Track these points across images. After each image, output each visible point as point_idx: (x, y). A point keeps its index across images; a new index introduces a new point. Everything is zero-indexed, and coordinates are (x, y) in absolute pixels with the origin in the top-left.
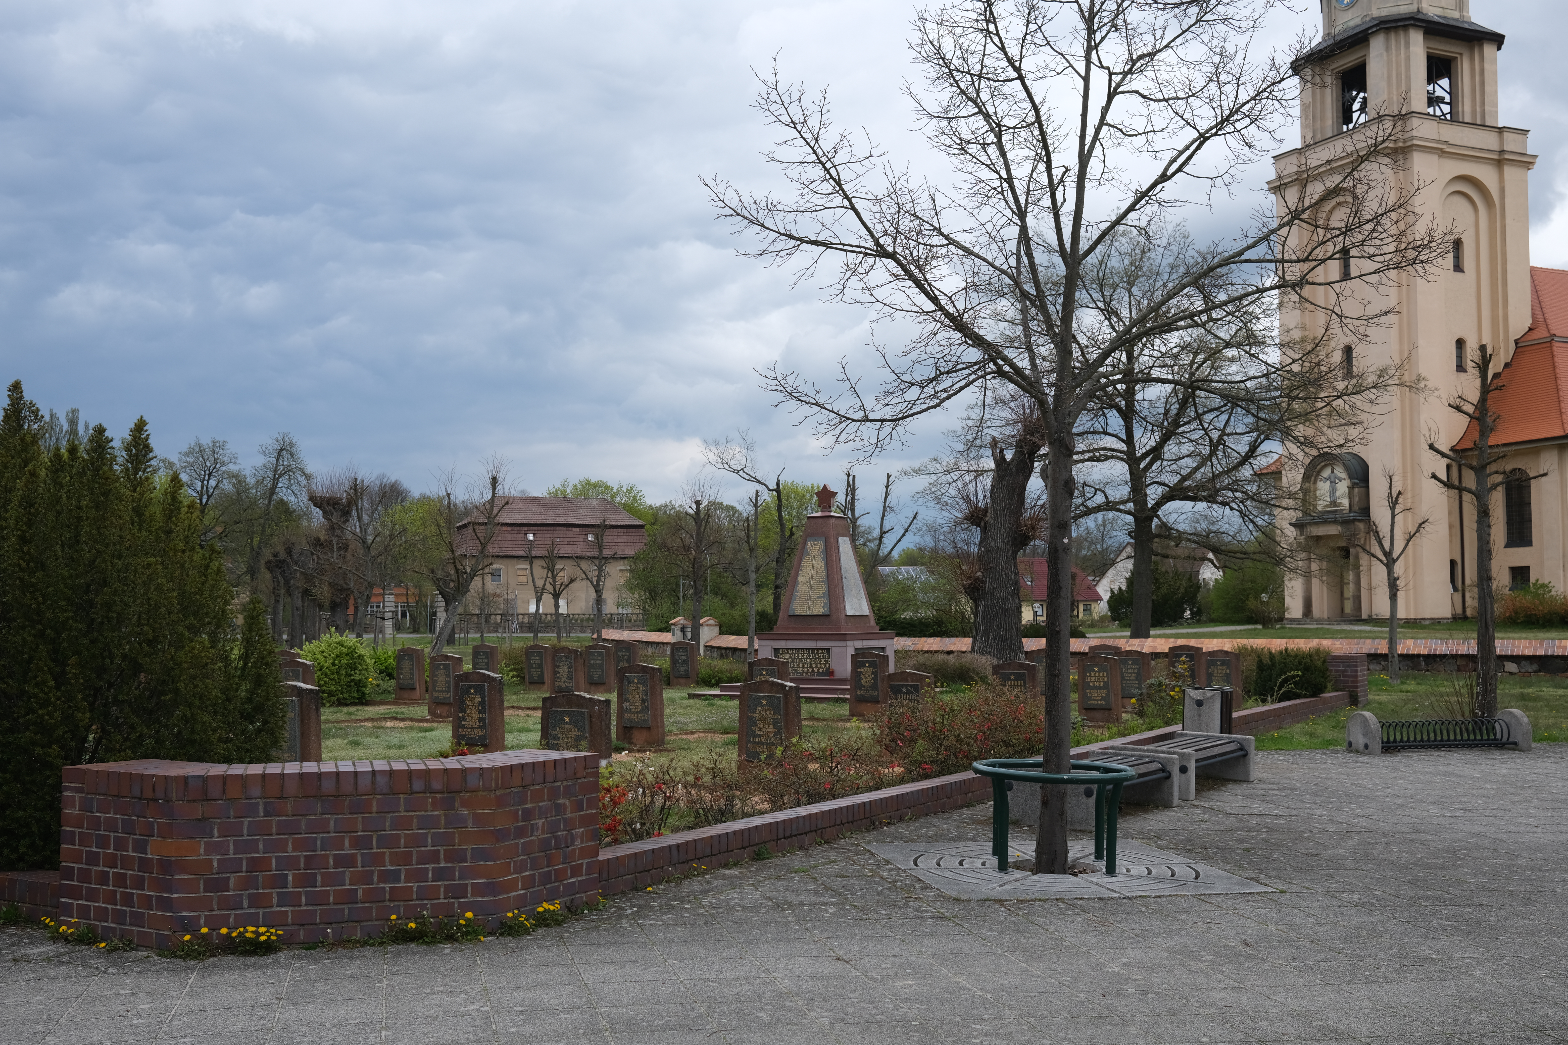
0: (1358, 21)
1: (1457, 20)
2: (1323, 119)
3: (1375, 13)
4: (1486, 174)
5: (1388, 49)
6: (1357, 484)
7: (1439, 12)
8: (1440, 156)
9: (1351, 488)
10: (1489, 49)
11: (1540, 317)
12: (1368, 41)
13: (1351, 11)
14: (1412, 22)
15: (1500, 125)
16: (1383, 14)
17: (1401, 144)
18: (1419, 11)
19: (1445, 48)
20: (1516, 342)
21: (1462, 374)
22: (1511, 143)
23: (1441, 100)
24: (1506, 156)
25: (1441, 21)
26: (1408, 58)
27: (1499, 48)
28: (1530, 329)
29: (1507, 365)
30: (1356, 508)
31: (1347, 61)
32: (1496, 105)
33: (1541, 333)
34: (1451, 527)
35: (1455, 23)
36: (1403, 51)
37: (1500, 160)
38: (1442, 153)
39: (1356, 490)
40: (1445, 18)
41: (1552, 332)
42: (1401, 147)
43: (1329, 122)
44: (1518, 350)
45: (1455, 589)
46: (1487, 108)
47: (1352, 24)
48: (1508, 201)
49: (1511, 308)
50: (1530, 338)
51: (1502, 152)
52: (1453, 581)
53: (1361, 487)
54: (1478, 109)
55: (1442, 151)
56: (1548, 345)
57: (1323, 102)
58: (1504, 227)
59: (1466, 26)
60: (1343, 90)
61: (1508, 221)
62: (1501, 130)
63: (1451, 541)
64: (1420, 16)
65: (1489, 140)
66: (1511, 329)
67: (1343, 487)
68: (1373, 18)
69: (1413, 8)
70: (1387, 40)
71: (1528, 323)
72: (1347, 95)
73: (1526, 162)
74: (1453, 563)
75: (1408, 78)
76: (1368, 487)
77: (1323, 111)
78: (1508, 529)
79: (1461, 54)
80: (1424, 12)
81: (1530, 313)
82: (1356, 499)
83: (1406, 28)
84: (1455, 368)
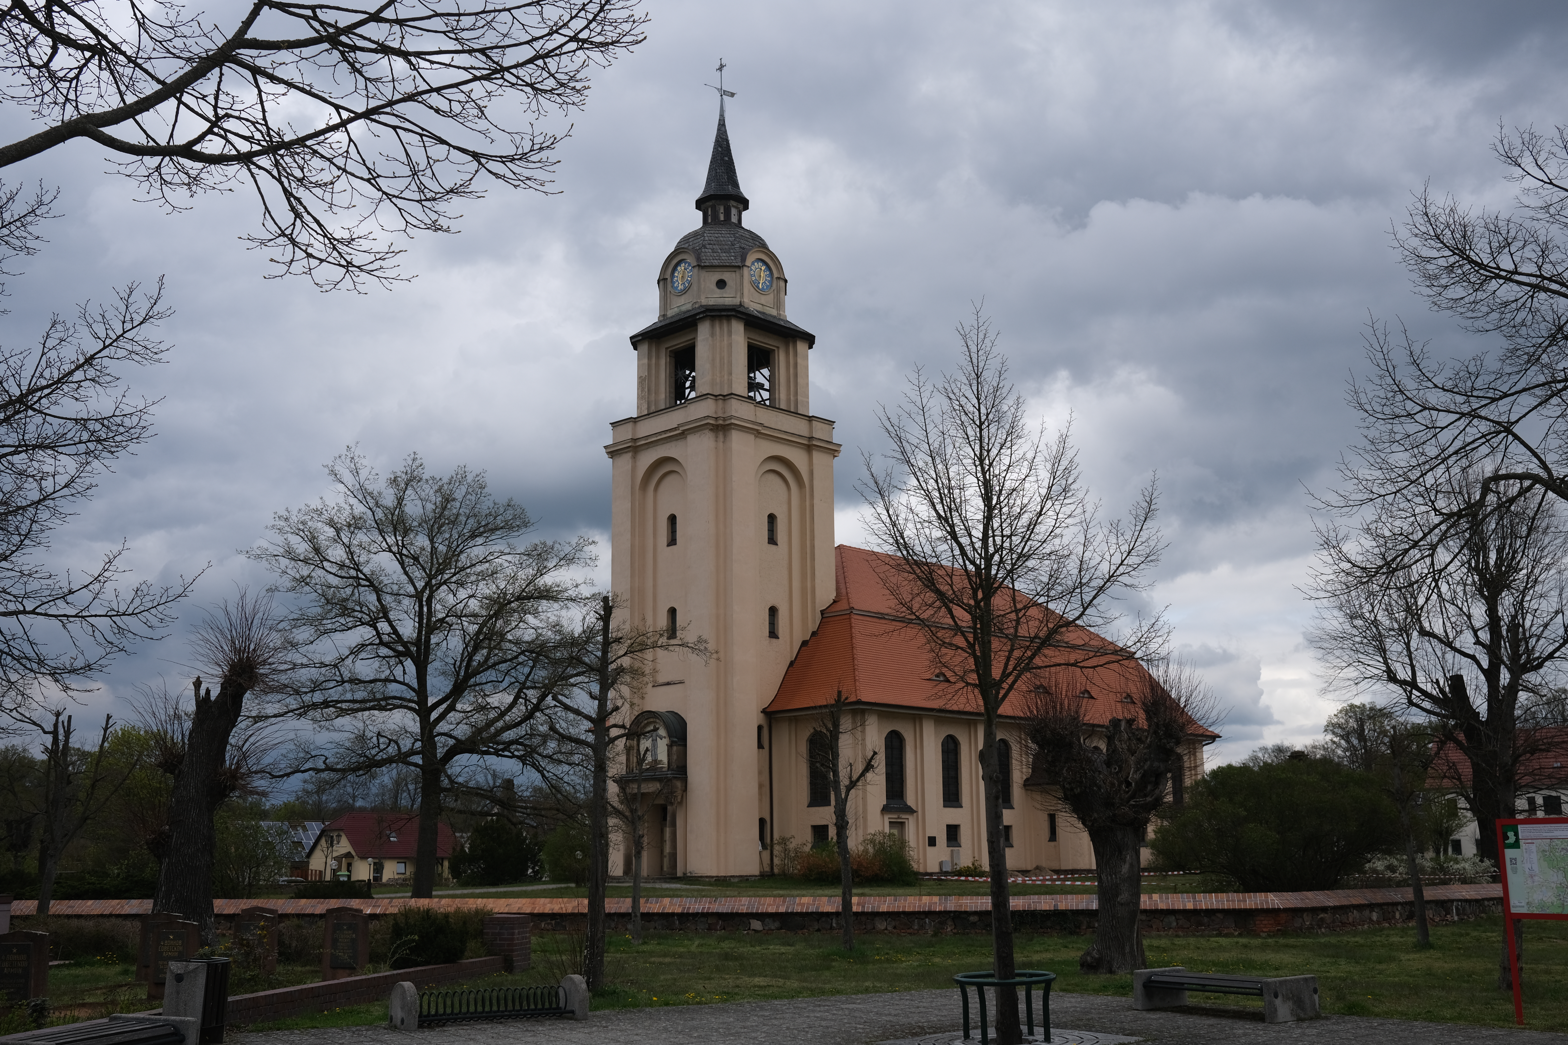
0: (688, 307)
1: (775, 317)
2: (657, 393)
3: (704, 302)
4: (797, 457)
5: (713, 335)
6: (675, 742)
7: (759, 308)
8: (756, 437)
9: (670, 747)
10: (801, 346)
11: (844, 591)
12: (696, 325)
13: (683, 297)
14: (733, 313)
15: (810, 415)
16: (711, 303)
17: (721, 422)
18: (741, 305)
19: (765, 341)
20: (822, 612)
21: (774, 640)
22: (819, 431)
23: (761, 386)
24: (815, 443)
25: (760, 315)
26: (730, 345)
27: (811, 347)
28: (835, 602)
29: (814, 634)
30: (674, 766)
31: (679, 342)
32: (807, 396)
33: (842, 606)
34: (761, 786)
35: (772, 320)
36: (725, 338)
37: (810, 446)
38: (758, 434)
39: (675, 748)
40: (764, 313)
41: (852, 605)
42: (722, 425)
43: (662, 396)
44: (824, 620)
45: (764, 846)
46: (799, 398)
47: (684, 308)
48: (815, 483)
49: (817, 581)
50: (834, 610)
51: (811, 438)
52: (762, 838)
53: (679, 745)
54: (792, 398)
55: (758, 432)
56: (847, 616)
57: (657, 377)
58: (812, 506)
59: (782, 323)
60: (676, 368)
61: (816, 501)
62: (811, 419)
63: (760, 800)
64: (740, 309)
65: (799, 427)
66: (817, 601)
67: (662, 746)
68: (701, 306)
69: (736, 301)
70: (713, 326)
71: (833, 596)
72: (680, 373)
73: (833, 450)
74: (762, 821)
75: (730, 363)
76: (685, 746)
77: (657, 385)
78: (811, 789)
79: (778, 348)
80: (746, 306)
81: (834, 587)
82: (675, 757)
83: (729, 318)
84: (768, 634)
